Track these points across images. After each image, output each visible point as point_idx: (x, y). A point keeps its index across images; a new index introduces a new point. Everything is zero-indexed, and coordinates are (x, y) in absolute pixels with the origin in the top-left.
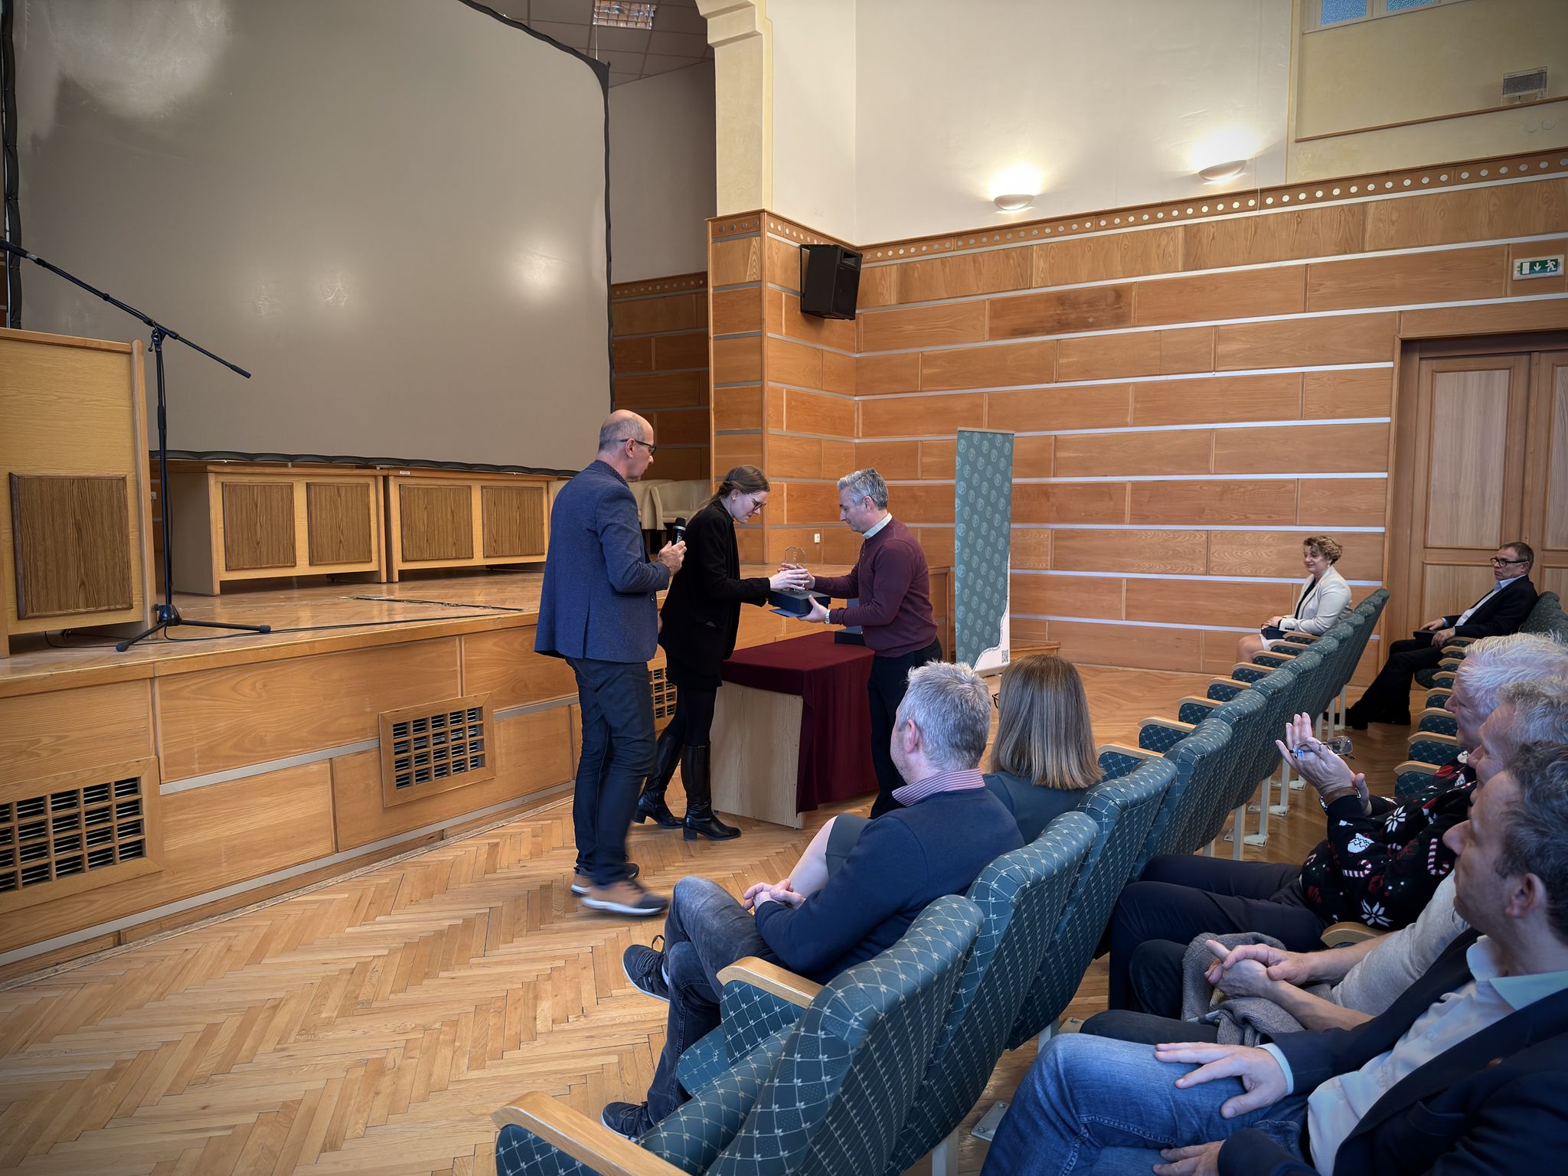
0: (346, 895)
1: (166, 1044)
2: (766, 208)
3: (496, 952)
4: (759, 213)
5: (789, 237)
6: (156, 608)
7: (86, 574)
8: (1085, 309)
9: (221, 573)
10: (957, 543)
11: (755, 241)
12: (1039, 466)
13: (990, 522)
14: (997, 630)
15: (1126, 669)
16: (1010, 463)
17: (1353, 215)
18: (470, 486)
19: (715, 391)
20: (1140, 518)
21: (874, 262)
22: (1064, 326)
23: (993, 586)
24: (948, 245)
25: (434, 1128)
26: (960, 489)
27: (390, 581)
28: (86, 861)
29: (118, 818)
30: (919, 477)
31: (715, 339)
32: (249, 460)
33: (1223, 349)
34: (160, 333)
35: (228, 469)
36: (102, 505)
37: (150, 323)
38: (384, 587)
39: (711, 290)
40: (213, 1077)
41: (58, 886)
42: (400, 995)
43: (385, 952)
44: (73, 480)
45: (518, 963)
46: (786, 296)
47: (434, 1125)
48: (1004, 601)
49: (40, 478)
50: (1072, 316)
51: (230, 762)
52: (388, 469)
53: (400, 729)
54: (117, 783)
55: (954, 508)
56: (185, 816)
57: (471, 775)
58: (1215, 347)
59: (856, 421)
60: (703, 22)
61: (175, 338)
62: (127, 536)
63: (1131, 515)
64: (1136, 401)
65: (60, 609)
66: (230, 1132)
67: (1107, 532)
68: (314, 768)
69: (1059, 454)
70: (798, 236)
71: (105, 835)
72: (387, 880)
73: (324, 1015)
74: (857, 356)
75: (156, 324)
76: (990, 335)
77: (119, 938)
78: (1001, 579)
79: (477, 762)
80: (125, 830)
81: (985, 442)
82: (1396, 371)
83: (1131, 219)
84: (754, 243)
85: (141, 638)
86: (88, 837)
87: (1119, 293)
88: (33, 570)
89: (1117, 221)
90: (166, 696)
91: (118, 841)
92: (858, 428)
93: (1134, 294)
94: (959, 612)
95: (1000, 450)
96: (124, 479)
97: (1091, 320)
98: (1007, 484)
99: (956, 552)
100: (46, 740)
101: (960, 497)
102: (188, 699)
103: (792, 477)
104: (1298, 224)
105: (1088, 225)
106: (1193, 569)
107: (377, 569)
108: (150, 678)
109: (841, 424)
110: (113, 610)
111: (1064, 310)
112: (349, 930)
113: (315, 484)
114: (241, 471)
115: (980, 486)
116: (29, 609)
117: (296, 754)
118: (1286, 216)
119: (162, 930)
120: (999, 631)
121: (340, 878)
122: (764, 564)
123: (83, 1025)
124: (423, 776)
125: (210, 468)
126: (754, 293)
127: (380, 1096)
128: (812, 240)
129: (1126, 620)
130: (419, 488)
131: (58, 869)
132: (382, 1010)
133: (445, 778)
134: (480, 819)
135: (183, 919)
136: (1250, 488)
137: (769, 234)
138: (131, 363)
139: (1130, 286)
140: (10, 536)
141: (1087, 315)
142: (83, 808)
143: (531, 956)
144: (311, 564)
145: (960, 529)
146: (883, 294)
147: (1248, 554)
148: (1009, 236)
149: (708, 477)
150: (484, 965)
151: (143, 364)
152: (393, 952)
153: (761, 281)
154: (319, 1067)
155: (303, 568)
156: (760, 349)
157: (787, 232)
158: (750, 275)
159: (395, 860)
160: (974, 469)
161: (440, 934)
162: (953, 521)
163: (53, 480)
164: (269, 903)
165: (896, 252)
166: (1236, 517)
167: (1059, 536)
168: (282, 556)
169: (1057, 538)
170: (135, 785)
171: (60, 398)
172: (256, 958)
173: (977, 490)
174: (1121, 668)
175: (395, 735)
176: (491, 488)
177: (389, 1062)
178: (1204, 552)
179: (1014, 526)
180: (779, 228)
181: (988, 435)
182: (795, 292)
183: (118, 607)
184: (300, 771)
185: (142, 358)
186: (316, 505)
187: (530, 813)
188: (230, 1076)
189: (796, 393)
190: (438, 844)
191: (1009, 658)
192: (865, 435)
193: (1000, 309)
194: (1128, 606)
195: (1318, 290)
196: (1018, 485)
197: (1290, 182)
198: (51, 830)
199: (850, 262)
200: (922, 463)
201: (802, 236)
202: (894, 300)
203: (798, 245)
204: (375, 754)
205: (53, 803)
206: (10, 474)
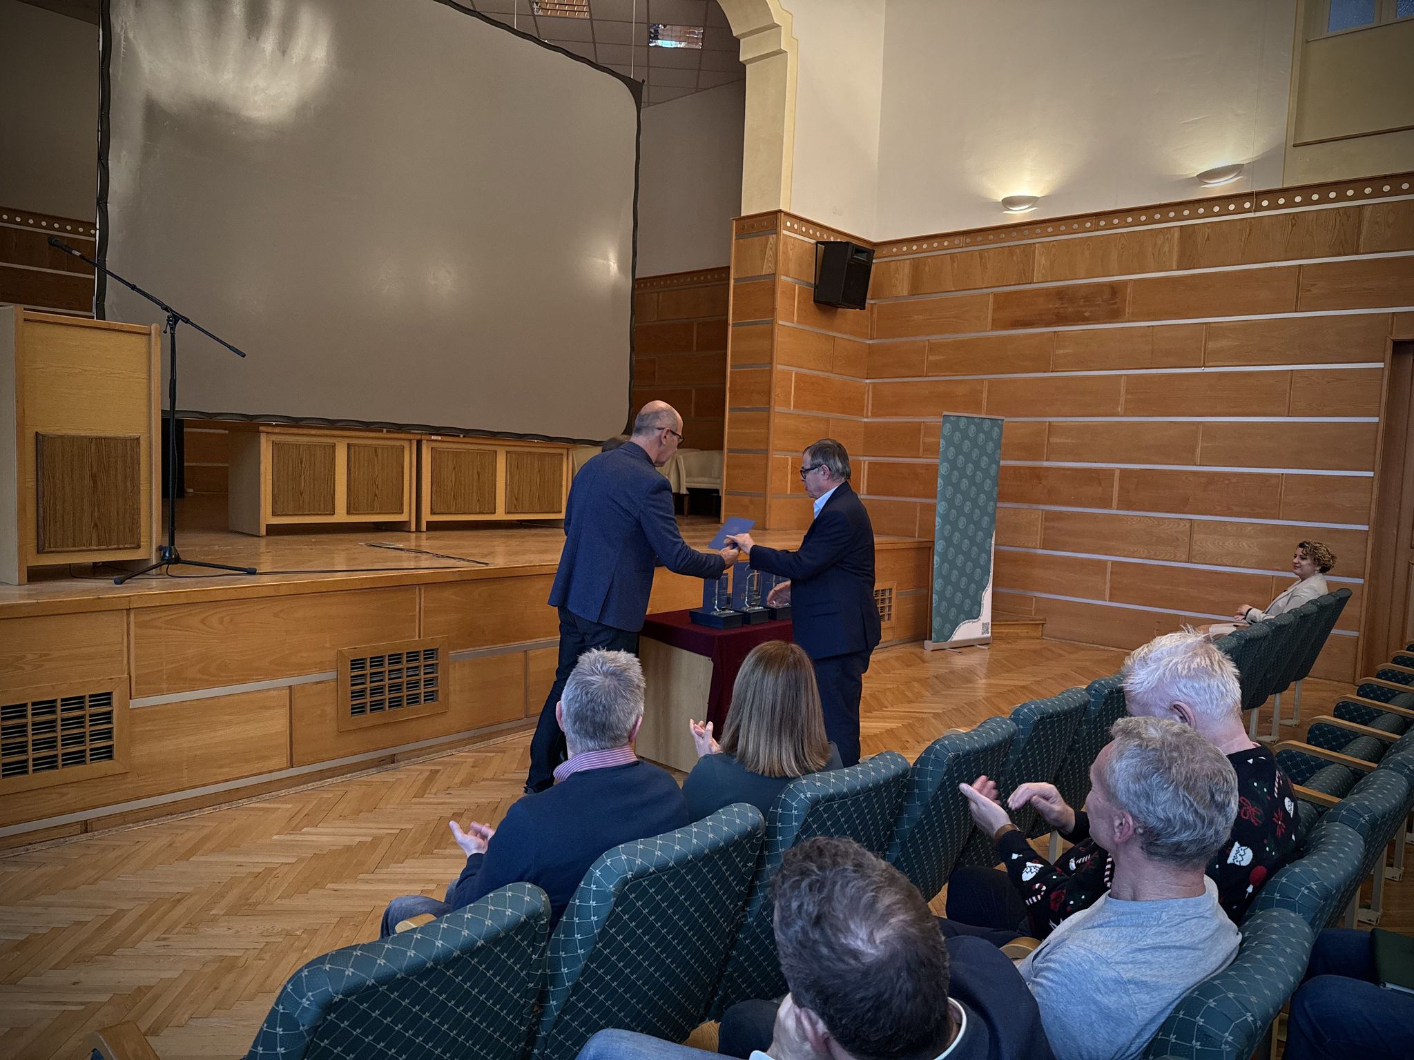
0: (290, 806)
1: (77, 923)
2: (782, 208)
3: (384, 870)
4: (777, 213)
5: (806, 234)
6: (160, 548)
7: (99, 518)
8: (1081, 304)
9: (267, 517)
10: (938, 520)
11: (772, 239)
12: (1032, 451)
13: (975, 502)
14: (978, 604)
15: (1106, 648)
16: (998, 445)
17: (1349, 218)
18: (496, 452)
19: (731, 372)
20: (1126, 504)
21: (890, 256)
22: (1061, 319)
23: (976, 564)
24: (957, 242)
25: (244, 1026)
26: (944, 469)
27: (418, 530)
28: (60, 761)
29: (91, 725)
30: (921, 455)
31: (734, 325)
32: (295, 423)
33: (1212, 345)
34: (175, 318)
35: (277, 430)
36: (116, 462)
37: (166, 309)
38: (413, 535)
39: (732, 282)
40: (97, 957)
41: (34, 779)
42: (286, 902)
43: (293, 860)
44: (91, 439)
45: (397, 883)
46: (799, 287)
47: (246, 1023)
48: (987, 577)
49: (62, 437)
50: (1070, 310)
51: (193, 685)
52: (421, 434)
53: (357, 664)
54: (91, 696)
55: (937, 487)
56: (149, 728)
57: (423, 708)
58: (1205, 344)
59: (866, 401)
60: (736, 42)
61: (186, 323)
62: (139, 488)
63: (1119, 500)
64: (1127, 392)
65: (75, 546)
66: (82, 1008)
67: (1095, 516)
68: (274, 693)
69: (1054, 440)
70: (815, 233)
71: (80, 739)
72: (330, 795)
73: (213, 912)
74: (871, 342)
75: (172, 310)
76: (992, 324)
77: (86, 827)
78: (984, 555)
79: (431, 697)
80: (96, 736)
81: (973, 427)
82: (1386, 373)
83: (1130, 220)
84: (771, 240)
85: (144, 572)
86: (62, 740)
87: (1115, 289)
88: (52, 512)
89: (1116, 221)
90: (138, 625)
91: (89, 745)
92: (867, 407)
93: (1129, 290)
94: (937, 584)
95: (988, 436)
96: (138, 439)
97: (1087, 314)
98: (994, 466)
99: (937, 528)
100: (30, 656)
101: (944, 477)
102: (160, 628)
103: (797, 452)
104: (1293, 226)
105: (1088, 225)
106: (1175, 557)
107: (407, 520)
108: (129, 610)
109: (852, 404)
110: (120, 549)
111: (1062, 304)
112: (276, 837)
113: (355, 445)
114: (289, 432)
115: (964, 468)
116: (47, 545)
117: (258, 680)
118: (1281, 218)
119: (125, 823)
120: (980, 604)
121: (292, 790)
122: (765, 529)
123: (24, 899)
124: (377, 706)
125: (261, 428)
126: (768, 285)
127: (217, 991)
128: (828, 237)
129: (1110, 601)
130: (448, 452)
131: (34, 765)
132: (263, 913)
133: (399, 709)
134: (430, 747)
135: (145, 814)
136: (1234, 480)
137: (785, 232)
138: (150, 341)
139: (1126, 282)
140: (34, 483)
141: (1083, 309)
142: (59, 715)
143: (411, 877)
144: (348, 513)
145: (941, 507)
146: (895, 286)
147: (1230, 544)
148: (1014, 234)
149: (720, 447)
150: (367, 882)
151: (158, 346)
152: (300, 860)
153: (774, 274)
154: (185, 958)
155: (341, 516)
156: (771, 335)
157: (804, 229)
158: (766, 270)
159: (346, 777)
160: (959, 451)
161: (348, 848)
162: (935, 497)
163: (73, 439)
164: (224, 807)
165: (910, 248)
166: (1219, 508)
167: (1049, 517)
168: (322, 505)
169: (1046, 519)
170: (109, 699)
171: (85, 371)
172: (187, 856)
173: (962, 471)
174: (1102, 647)
175: (352, 669)
176: (515, 453)
177: (241, 962)
178: (1187, 540)
179: (999, 505)
180: (796, 226)
181: (976, 420)
182: (808, 284)
183: (126, 546)
184: (260, 695)
185: (159, 339)
186: (355, 462)
187: (481, 745)
188: (111, 957)
189: (805, 375)
190: (389, 766)
191: (990, 631)
192: (874, 415)
193: (1002, 302)
194: (1111, 588)
195: (1310, 291)
196: (1006, 467)
197: (1286, 186)
198: (30, 732)
199: (862, 257)
200: (924, 443)
201: (818, 234)
202: (905, 293)
203: (813, 241)
204: (334, 684)
205: (33, 709)
206: (37, 433)
